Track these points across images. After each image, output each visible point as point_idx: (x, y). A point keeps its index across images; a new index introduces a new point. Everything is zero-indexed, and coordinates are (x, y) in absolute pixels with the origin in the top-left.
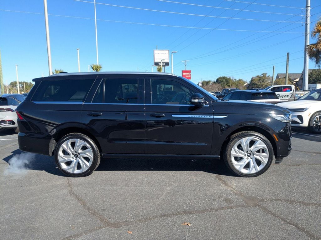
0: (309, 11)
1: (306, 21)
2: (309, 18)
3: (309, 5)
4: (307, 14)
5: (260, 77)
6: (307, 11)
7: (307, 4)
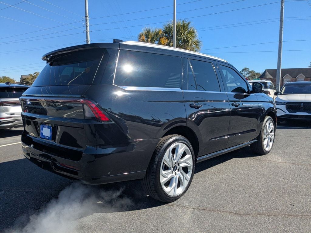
0: (88, 21)
1: (87, 29)
2: (88, 27)
3: (88, 15)
4: (86, 23)
5: (33, 76)
6: (86, 20)
7: (86, 14)
